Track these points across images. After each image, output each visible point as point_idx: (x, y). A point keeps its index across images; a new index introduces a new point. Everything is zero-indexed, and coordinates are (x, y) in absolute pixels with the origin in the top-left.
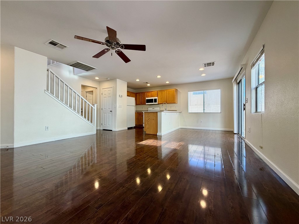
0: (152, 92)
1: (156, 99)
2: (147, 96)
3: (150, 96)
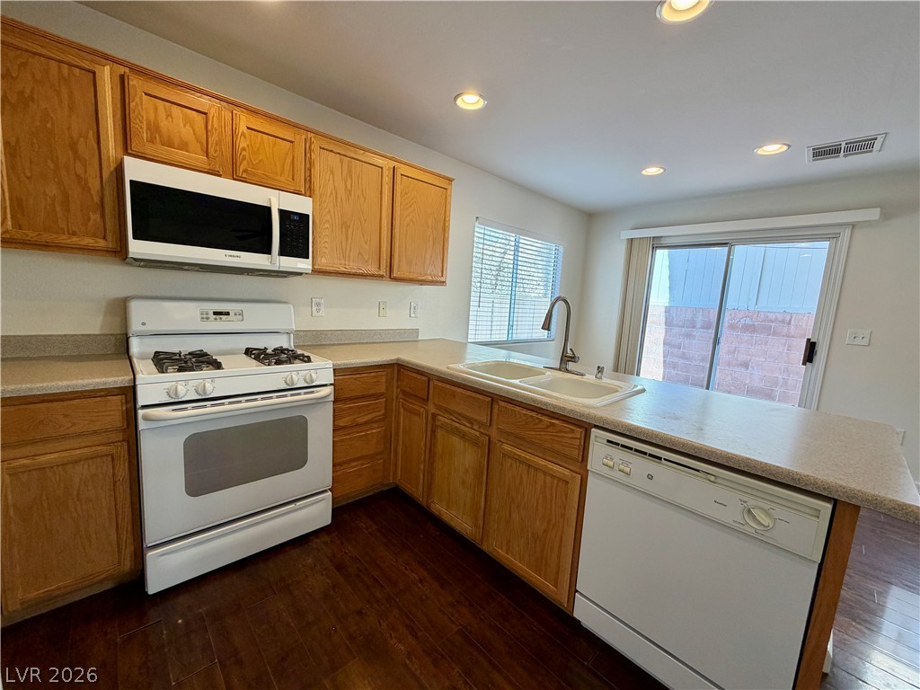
1: (306, 217)
3: (196, 147)
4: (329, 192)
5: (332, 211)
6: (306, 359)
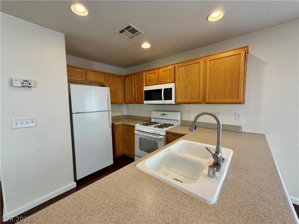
0: (159, 68)
1: (171, 89)
2: (146, 81)
3: (154, 80)
4: (181, 78)
5: (182, 85)
6: (172, 125)
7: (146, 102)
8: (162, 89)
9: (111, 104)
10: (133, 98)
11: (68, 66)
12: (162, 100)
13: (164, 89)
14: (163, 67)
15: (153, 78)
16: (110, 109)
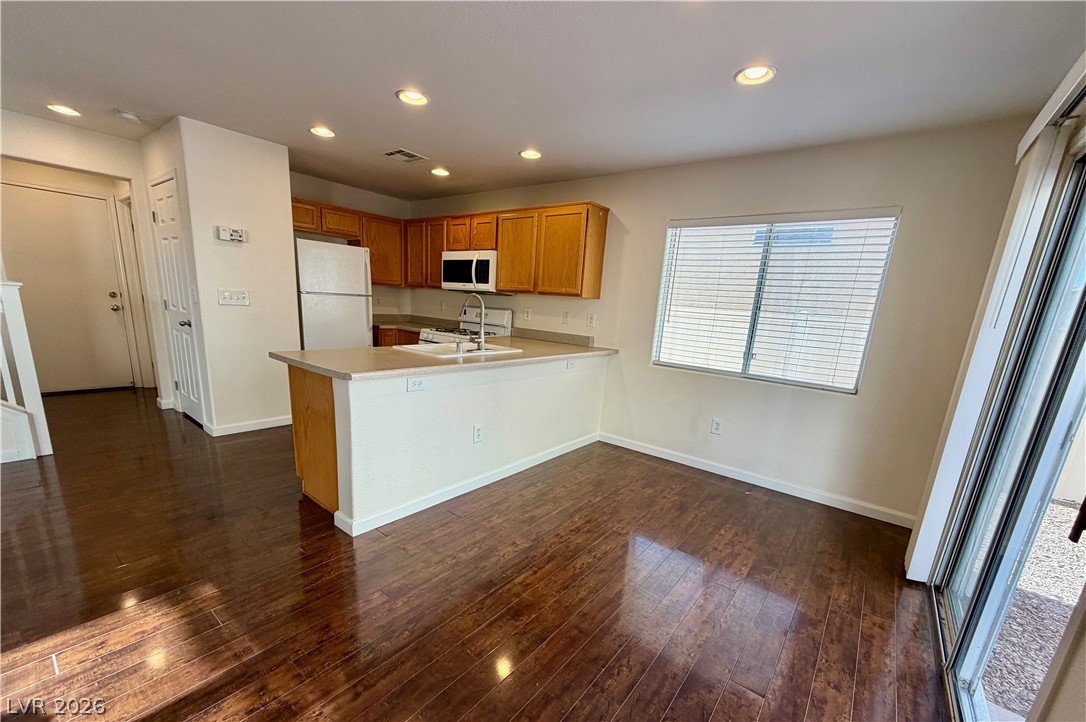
0: (472, 216)
1: (488, 262)
2: (448, 241)
3: (463, 240)
4: (506, 243)
5: (507, 255)
7: (446, 285)
8: (472, 261)
9: (373, 283)
10: (422, 275)
11: (294, 200)
12: (471, 282)
13: (478, 261)
14: (480, 215)
15: (461, 236)
16: (370, 293)
